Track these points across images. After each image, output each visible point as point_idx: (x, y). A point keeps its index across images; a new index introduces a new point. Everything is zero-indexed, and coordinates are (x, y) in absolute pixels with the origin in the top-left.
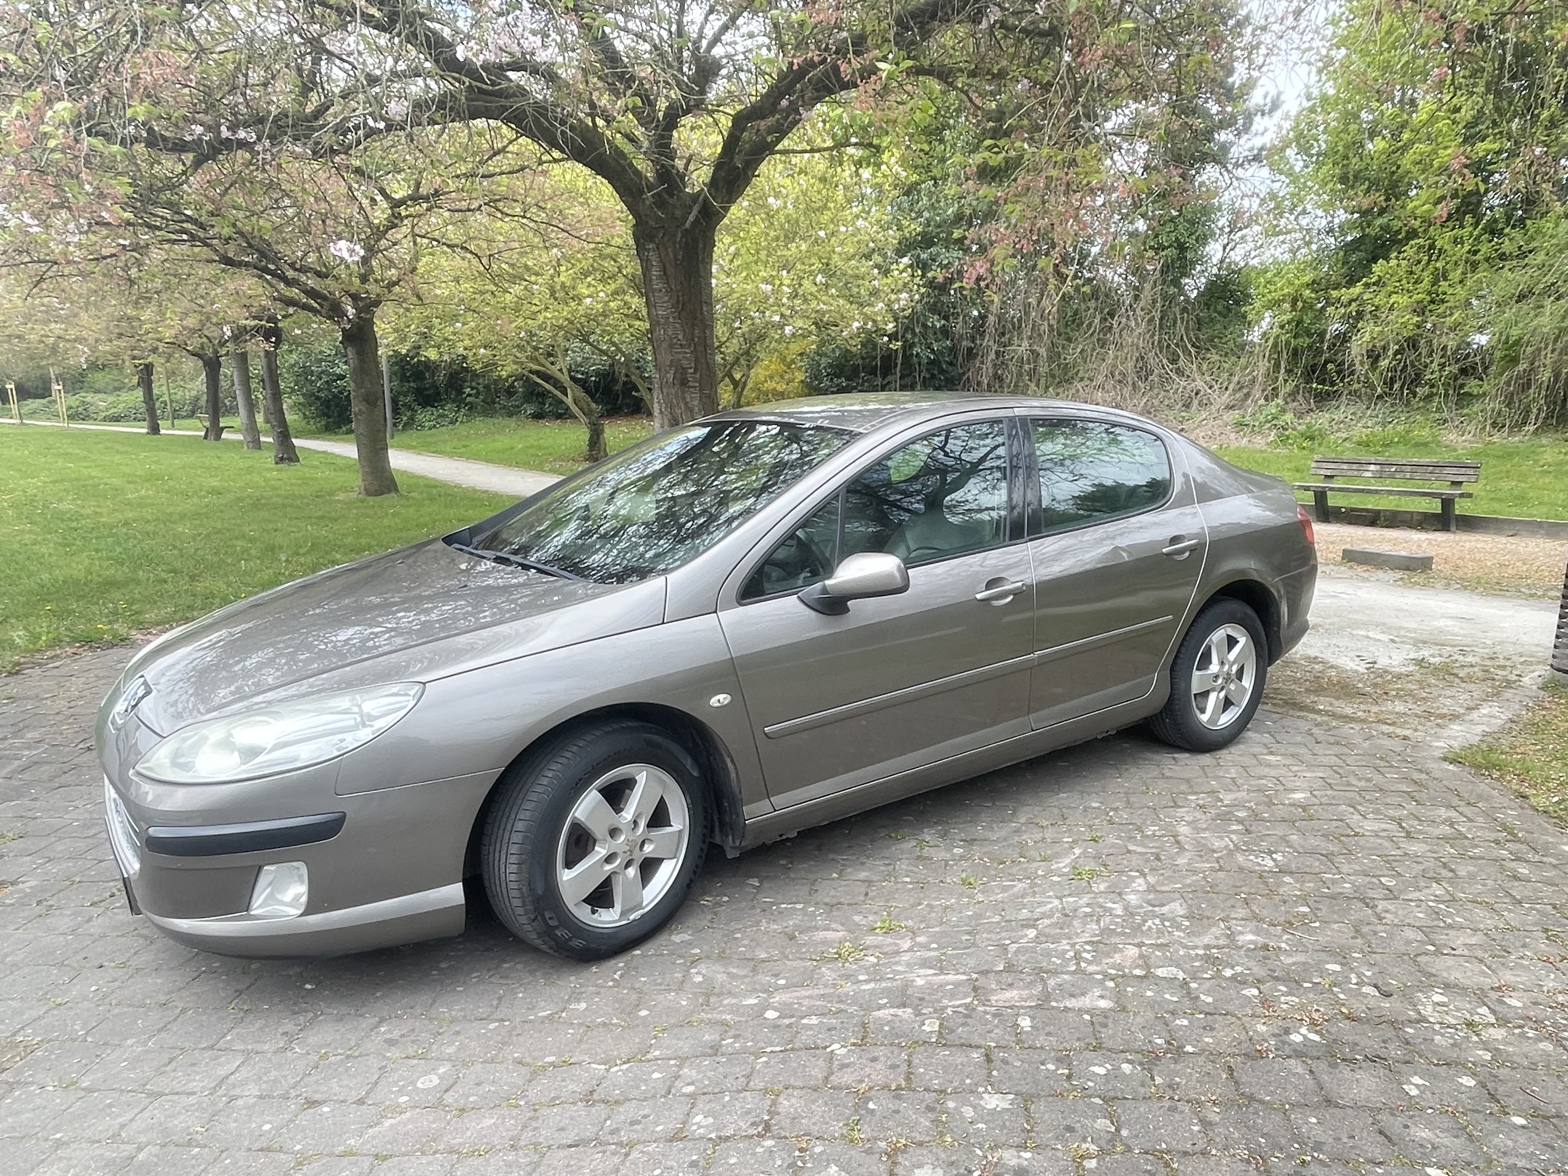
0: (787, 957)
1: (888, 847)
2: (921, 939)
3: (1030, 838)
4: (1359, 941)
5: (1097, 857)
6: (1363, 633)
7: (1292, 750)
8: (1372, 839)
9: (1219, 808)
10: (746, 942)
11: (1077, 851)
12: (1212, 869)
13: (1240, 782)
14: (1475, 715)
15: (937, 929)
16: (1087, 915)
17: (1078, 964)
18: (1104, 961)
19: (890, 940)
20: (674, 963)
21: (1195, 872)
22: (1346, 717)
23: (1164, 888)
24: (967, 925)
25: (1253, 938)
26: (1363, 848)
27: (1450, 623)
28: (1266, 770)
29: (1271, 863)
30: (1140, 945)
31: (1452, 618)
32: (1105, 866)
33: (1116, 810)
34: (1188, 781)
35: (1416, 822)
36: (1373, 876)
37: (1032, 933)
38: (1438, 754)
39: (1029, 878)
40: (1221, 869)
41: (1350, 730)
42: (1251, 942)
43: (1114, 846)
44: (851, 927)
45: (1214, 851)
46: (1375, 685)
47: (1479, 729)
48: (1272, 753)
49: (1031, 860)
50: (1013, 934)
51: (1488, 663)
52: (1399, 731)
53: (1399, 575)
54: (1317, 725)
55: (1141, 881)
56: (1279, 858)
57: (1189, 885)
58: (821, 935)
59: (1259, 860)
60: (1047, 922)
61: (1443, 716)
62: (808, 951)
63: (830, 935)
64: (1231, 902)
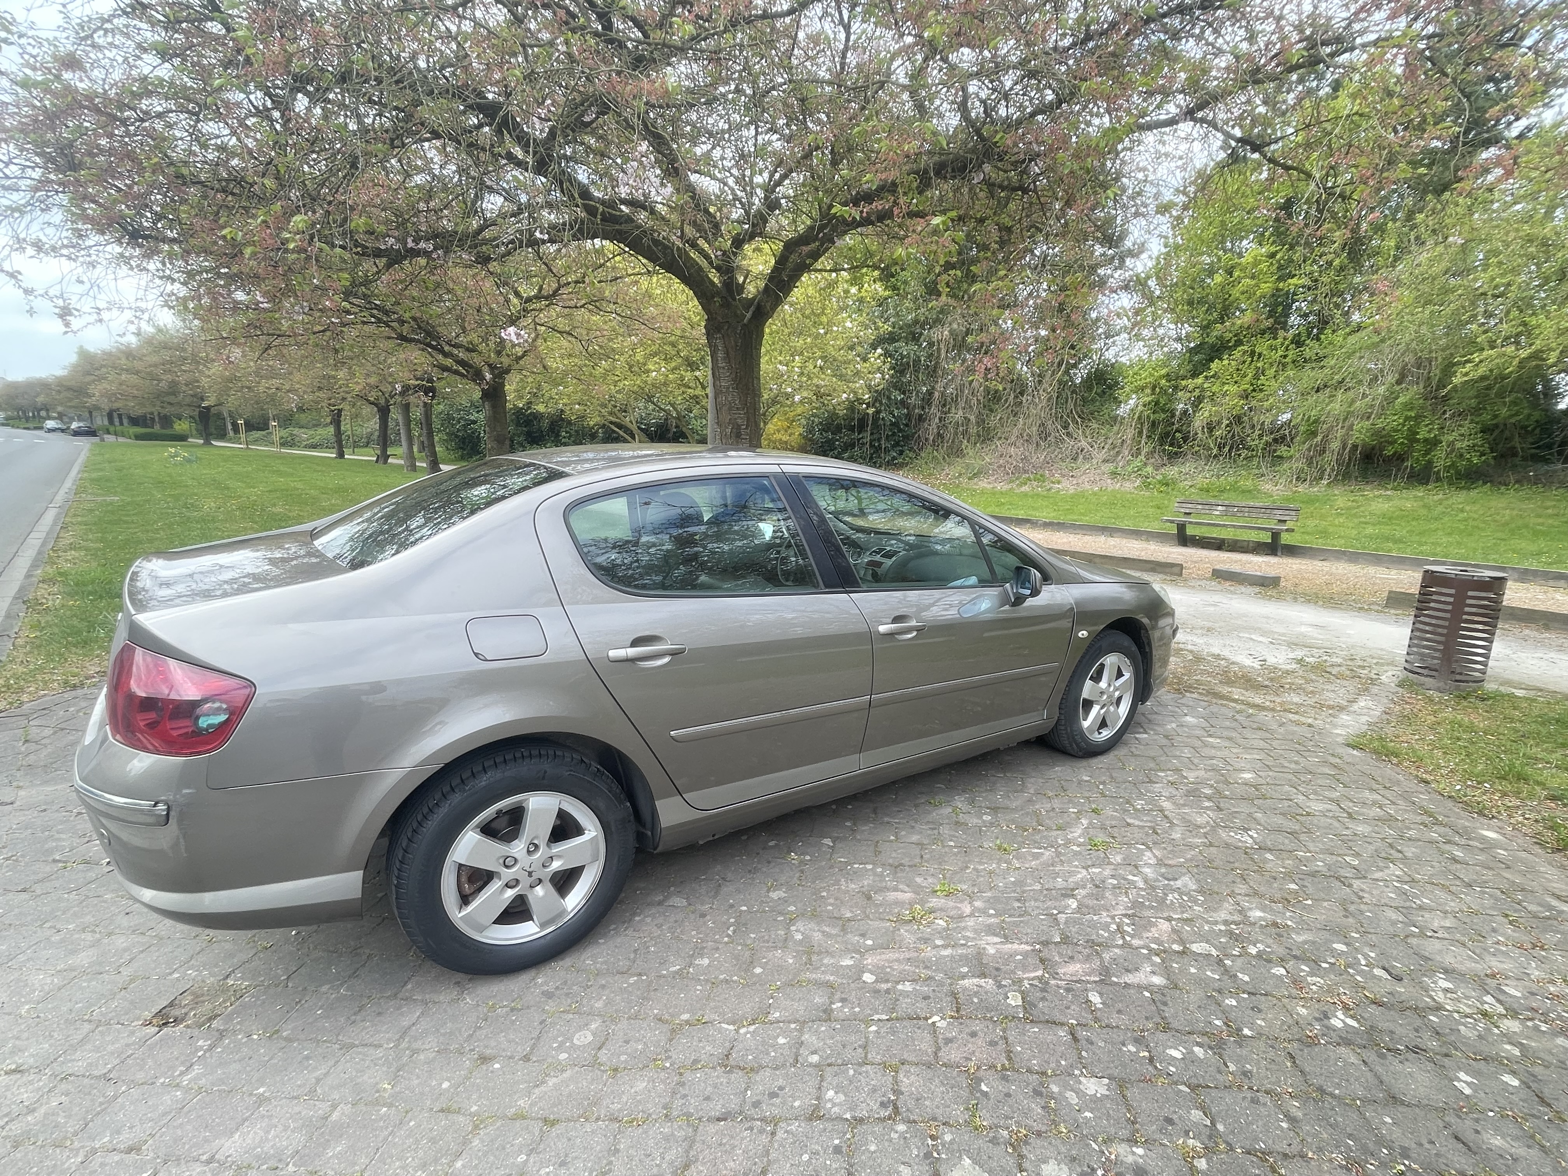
0: (868, 917)
1: (930, 813)
2: (978, 904)
3: (1042, 807)
4: (1351, 920)
5: (1103, 828)
6: (1247, 635)
7: (1226, 733)
8: (1323, 819)
9: (1186, 785)
10: (831, 901)
11: (1085, 822)
12: (1205, 845)
13: (1196, 761)
14: (1355, 707)
15: (989, 894)
16: (1114, 887)
17: (1123, 938)
18: (1145, 935)
19: (951, 904)
20: (775, 920)
21: (1191, 847)
22: (1258, 706)
23: (1170, 862)
24: (1014, 891)
25: (1262, 914)
26: (1319, 828)
27: (1308, 629)
28: (1213, 752)
29: (1250, 841)
30: (1169, 919)
31: (1309, 625)
32: (1113, 837)
33: (1103, 783)
34: (1153, 758)
35: (1351, 804)
36: (1339, 855)
37: (1073, 904)
38: (1340, 740)
39: (1052, 847)
40: (1211, 845)
41: (1265, 717)
42: (1261, 918)
43: (1113, 818)
44: (917, 889)
45: (1200, 827)
46: (1272, 680)
47: (1364, 719)
48: (1210, 736)
49: (1049, 829)
50: (1057, 904)
51: (1349, 663)
52: (1303, 719)
53: (1257, 589)
54: (1238, 712)
55: (1148, 854)
56: (1255, 835)
57: (1191, 860)
58: (892, 896)
59: (1239, 836)
60: (1083, 892)
61: (1331, 707)
62: (884, 911)
63: (899, 895)
64: (1230, 878)
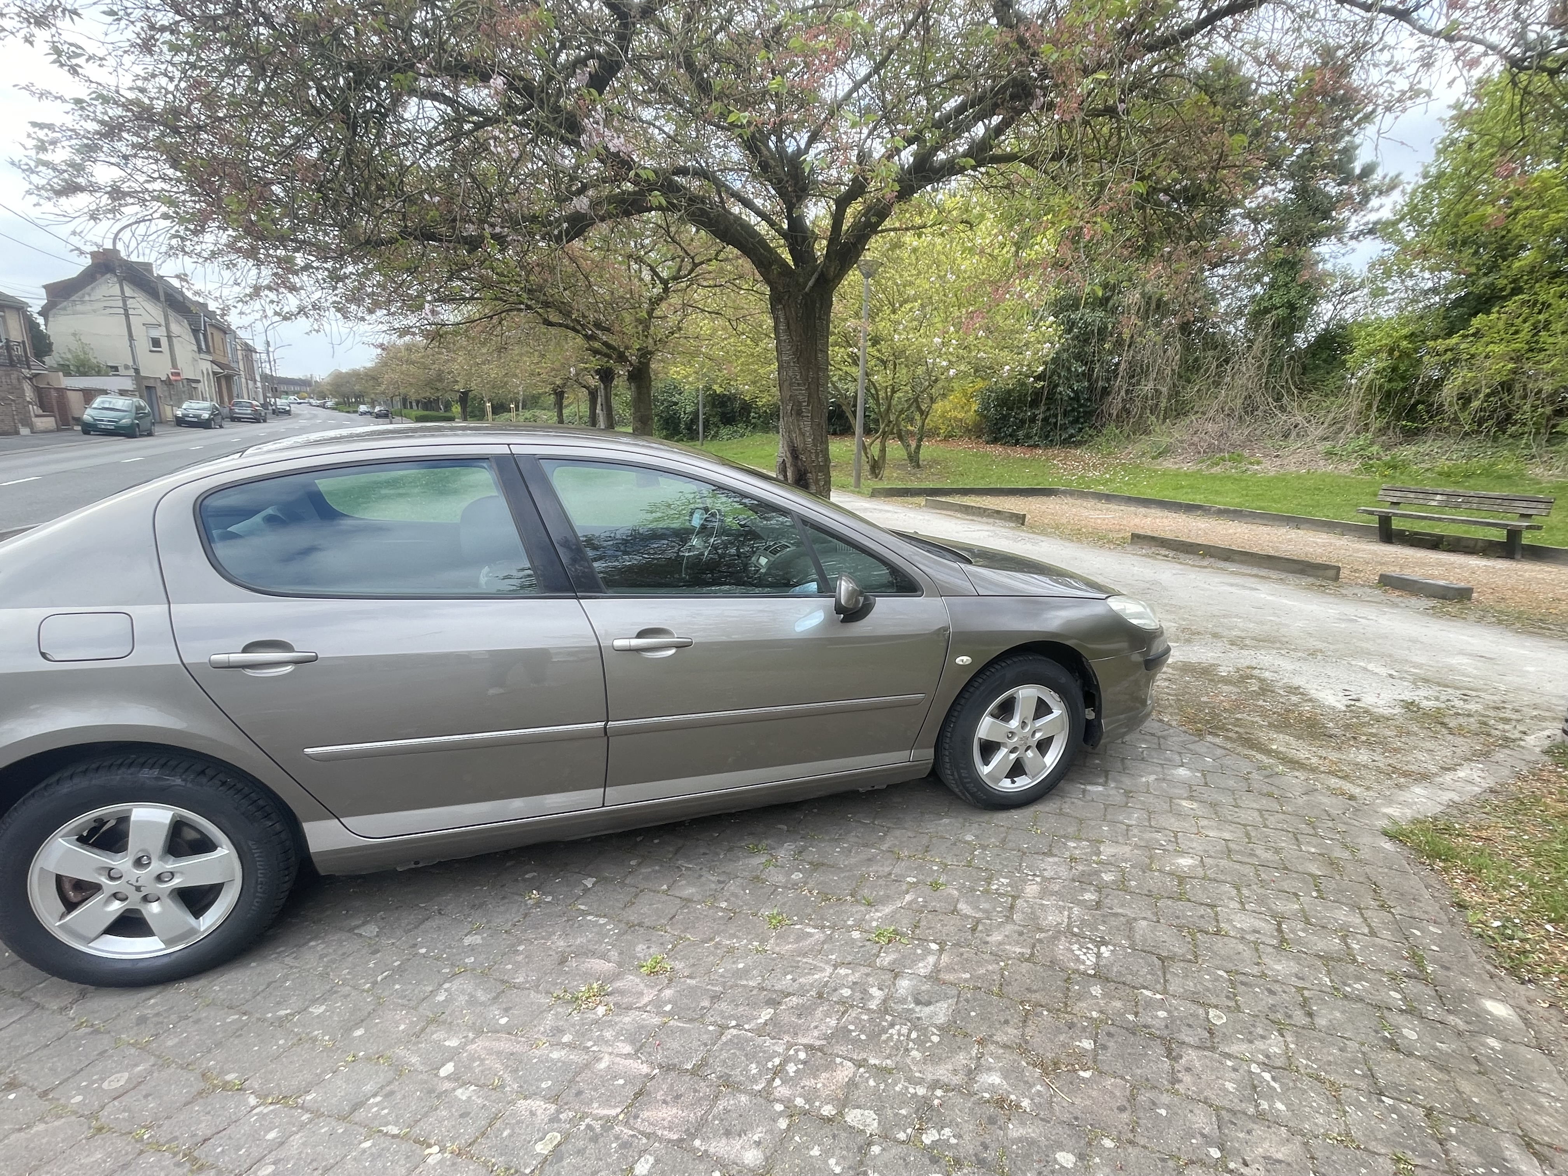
0: (537, 987)
1: (739, 859)
2: (667, 993)
3: (878, 870)
4: (1125, 1116)
5: (918, 912)
6: (1362, 664)
7: (1215, 797)
8: (1233, 944)
9: (1089, 863)
10: (520, 958)
11: (907, 899)
12: (1020, 957)
13: (1135, 831)
14: (1448, 777)
15: (693, 982)
16: (839, 1001)
17: (771, 1081)
18: (804, 1082)
19: (639, 987)
21: (999, 958)
22: (1296, 762)
23: (947, 976)
24: (724, 984)
25: (998, 1081)
26: (1214, 956)
27: (1465, 660)
28: (1171, 820)
29: (1092, 962)
30: (859, 1064)
31: (1470, 655)
32: (916, 927)
33: (985, 848)
34: (1082, 820)
35: (1301, 925)
36: (1205, 1006)
37: (766, 1016)
39: (833, 928)
40: (1030, 959)
41: (1295, 780)
42: (990, 1088)
43: (947, 898)
44: (625, 959)
45: (1041, 929)
46: (1347, 727)
47: (1446, 796)
48: (1190, 798)
49: (856, 901)
50: (748, 1012)
51: (1492, 713)
53: (1432, 603)
54: (1259, 769)
55: (932, 958)
56: (1106, 954)
57: (978, 978)
58: (590, 964)
59: (1082, 953)
60: (795, 1001)
61: (1406, 774)
62: (561, 982)
63: (598, 965)
64: (1007, 1015)
